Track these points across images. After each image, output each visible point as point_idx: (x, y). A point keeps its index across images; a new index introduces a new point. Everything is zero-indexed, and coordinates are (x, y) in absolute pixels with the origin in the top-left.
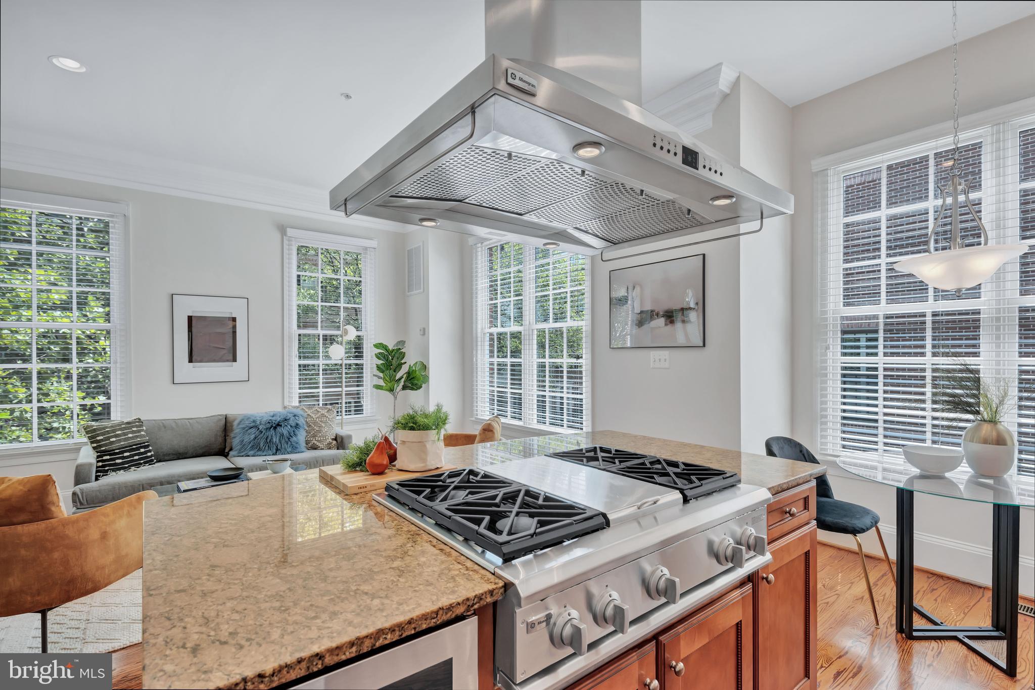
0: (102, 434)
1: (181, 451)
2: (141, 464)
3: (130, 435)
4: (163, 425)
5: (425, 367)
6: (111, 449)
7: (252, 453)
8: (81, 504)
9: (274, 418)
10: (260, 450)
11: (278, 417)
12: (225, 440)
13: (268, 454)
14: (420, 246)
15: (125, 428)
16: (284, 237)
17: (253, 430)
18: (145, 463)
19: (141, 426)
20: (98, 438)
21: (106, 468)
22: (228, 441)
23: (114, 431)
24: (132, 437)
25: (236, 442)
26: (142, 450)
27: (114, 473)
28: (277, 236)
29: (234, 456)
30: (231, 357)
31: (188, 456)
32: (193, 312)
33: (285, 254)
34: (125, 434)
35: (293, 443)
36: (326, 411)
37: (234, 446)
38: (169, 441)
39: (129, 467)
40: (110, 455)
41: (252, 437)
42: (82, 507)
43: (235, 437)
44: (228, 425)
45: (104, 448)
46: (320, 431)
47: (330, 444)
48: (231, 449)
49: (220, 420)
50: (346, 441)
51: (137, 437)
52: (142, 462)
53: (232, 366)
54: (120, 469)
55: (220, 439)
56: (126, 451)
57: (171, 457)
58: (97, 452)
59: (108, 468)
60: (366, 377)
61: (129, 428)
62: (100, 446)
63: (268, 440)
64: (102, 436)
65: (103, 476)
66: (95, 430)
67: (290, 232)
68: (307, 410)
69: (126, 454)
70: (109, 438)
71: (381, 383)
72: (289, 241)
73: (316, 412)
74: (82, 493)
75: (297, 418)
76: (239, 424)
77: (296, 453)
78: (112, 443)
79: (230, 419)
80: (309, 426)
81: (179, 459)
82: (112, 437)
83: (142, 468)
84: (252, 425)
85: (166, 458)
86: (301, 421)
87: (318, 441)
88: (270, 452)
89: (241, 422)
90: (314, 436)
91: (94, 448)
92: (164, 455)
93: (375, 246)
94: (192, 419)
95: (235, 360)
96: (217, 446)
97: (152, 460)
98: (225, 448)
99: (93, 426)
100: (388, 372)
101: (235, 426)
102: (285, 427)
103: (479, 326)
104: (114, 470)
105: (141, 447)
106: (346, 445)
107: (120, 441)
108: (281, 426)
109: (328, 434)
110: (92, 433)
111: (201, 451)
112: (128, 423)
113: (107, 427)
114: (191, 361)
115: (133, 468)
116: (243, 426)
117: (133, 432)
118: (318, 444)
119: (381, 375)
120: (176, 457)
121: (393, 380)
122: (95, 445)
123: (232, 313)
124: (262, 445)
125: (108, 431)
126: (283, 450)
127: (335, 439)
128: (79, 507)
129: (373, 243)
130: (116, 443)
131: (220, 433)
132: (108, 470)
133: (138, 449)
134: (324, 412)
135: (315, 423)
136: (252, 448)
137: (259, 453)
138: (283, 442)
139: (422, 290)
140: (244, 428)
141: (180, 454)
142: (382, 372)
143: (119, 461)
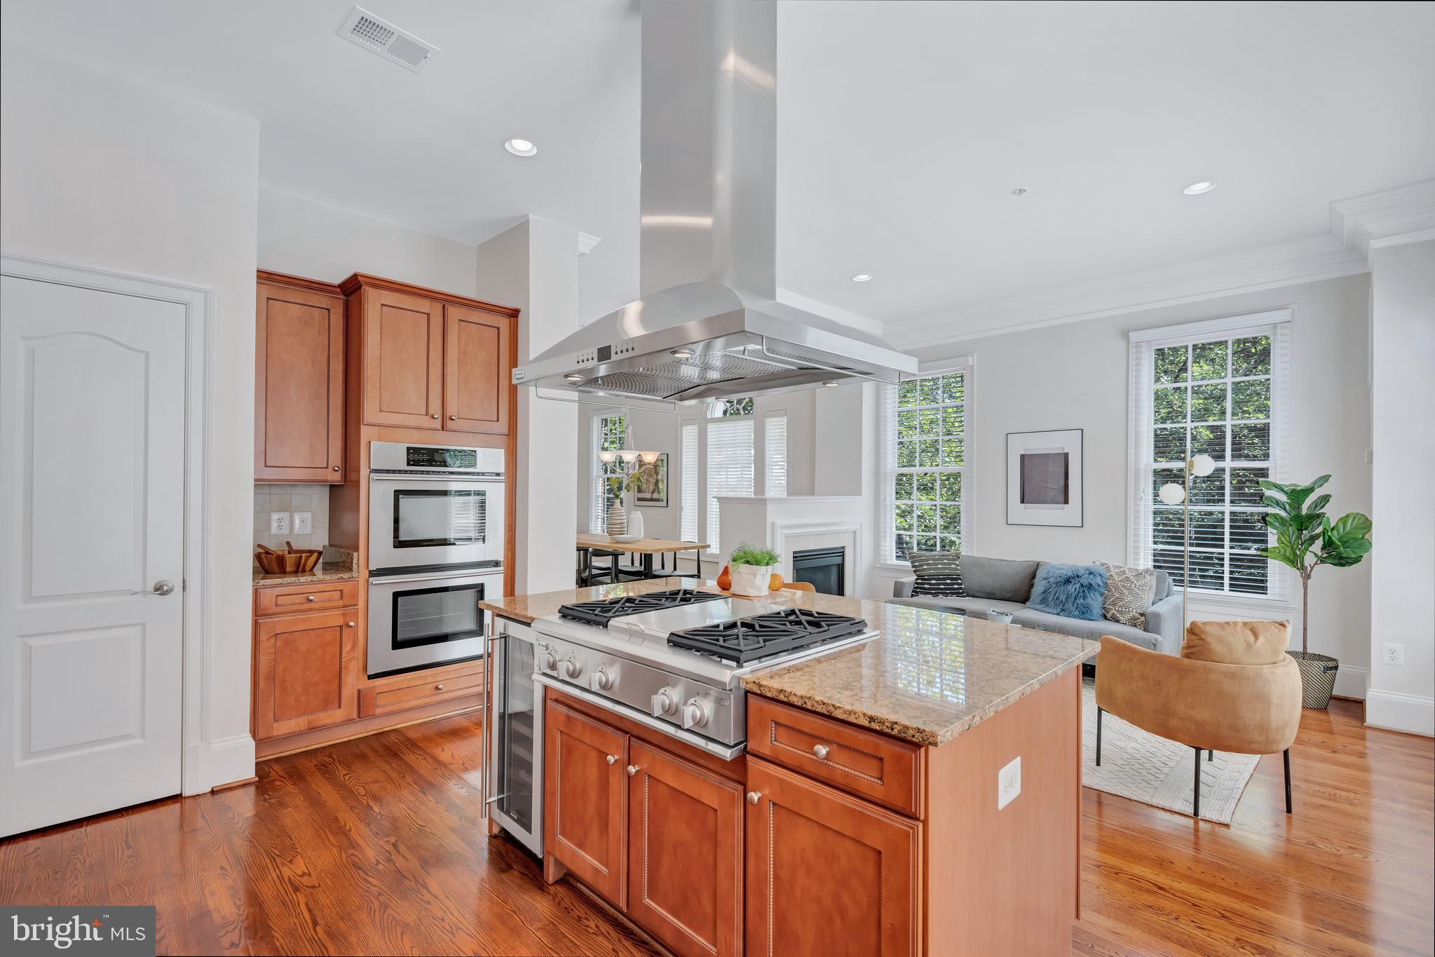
2: (948, 594)
3: (940, 566)
7: (1039, 607)
16: (1130, 344)
17: (1045, 582)
22: (1030, 588)
23: (927, 560)
25: (1037, 590)
26: (949, 581)
27: (923, 596)
29: (1030, 608)
30: (1062, 499)
31: (994, 597)
32: (1025, 450)
35: (1087, 607)
37: (1033, 596)
39: (938, 594)
41: (1043, 589)
43: (1037, 585)
45: (920, 573)
46: (1120, 599)
47: (1134, 619)
48: (1030, 598)
49: (1030, 567)
51: (946, 569)
52: (948, 591)
53: (1064, 509)
55: (1026, 587)
56: (933, 579)
57: (982, 594)
58: (916, 575)
59: (919, 590)
61: (941, 560)
63: (1056, 597)
69: (933, 582)
70: (922, 565)
75: (1095, 577)
77: (1087, 619)
79: (1041, 567)
81: (989, 598)
82: (925, 565)
83: (950, 597)
86: (1098, 582)
87: (1118, 611)
88: (1055, 611)
90: (1114, 604)
91: (914, 571)
92: (974, 591)
94: (1003, 560)
95: (1066, 502)
96: (1018, 593)
104: (923, 593)
105: (948, 579)
107: (930, 569)
108: (1073, 582)
109: (1132, 605)
110: (914, 559)
111: (1008, 595)
114: (1022, 502)
118: (1116, 615)
120: (985, 596)
121: (1295, 544)
123: (1063, 448)
126: (1069, 612)
127: (1143, 615)
131: (1027, 581)
133: (945, 579)
135: (1116, 588)
136: (1041, 602)
140: (1045, 577)
142: (1275, 528)
143: (927, 586)
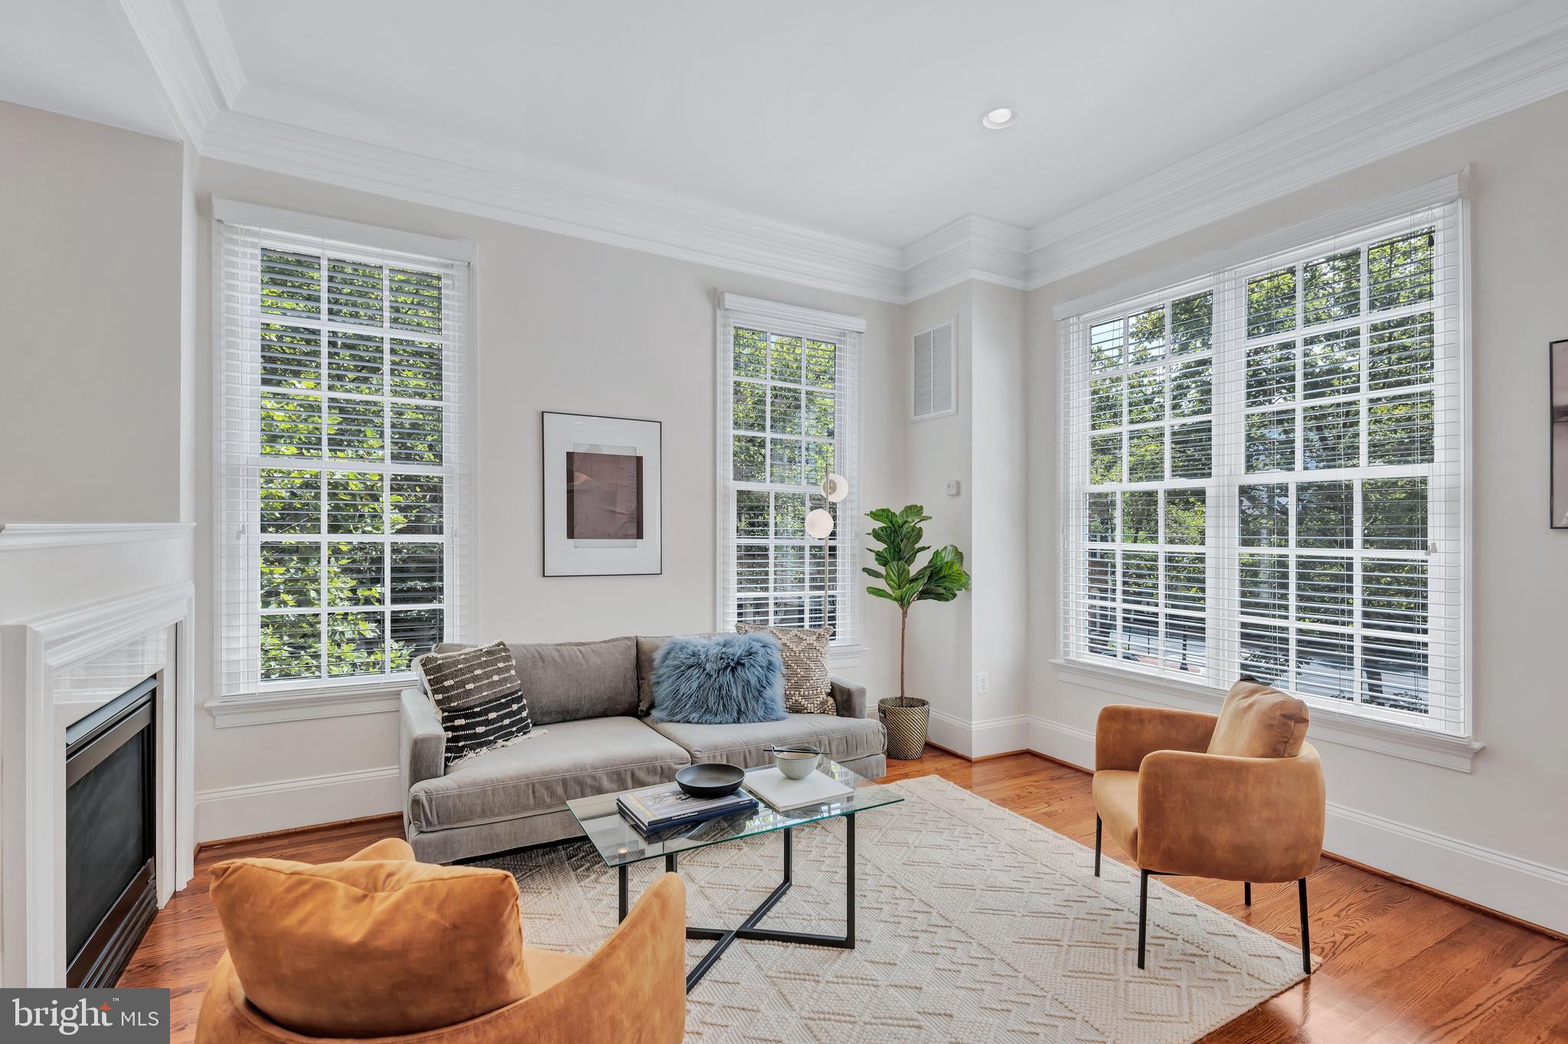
0: (453, 676)
1: (571, 706)
2: (512, 733)
3: (496, 678)
4: (538, 657)
5: (960, 556)
6: (468, 705)
7: (695, 716)
8: (429, 823)
9: (730, 650)
10: (708, 711)
11: (737, 648)
12: (639, 687)
13: (724, 719)
14: (948, 328)
15: (486, 664)
16: (718, 310)
17: (695, 672)
18: (518, 731)
19: (508, 659)
20: (446, 684)
21: (460, 744)
22: (645, 688)
23: (471, 669)
24: (499, 681)
25: (662, 692)
26: (514, 707)
27: (471, 754)
28: (708, 308)
29: (662, 721)
30: (634, 531)
31: (579, 716)
32: (575, 444)
33: (718, 344)
34: (488, 675)
35: (768, 702)
36: (814, 638)
37: (658, 699)
38: (552, 689)
39: (494, 741)
40: (466, 717)
41: (695, 685)
42: (430, 829)
43: (658, 683)
44: (643, 658)
45: (456, 704)
46: (807, 678)
47: (825, 703)
48: (652, 706)
49: (628, 648)
50: (856, 700)
51: (504, 680)
52: (514, 729)
53: (636, 546)
54: (481, 745)
55: (632, 685)
56: (491, 710)
57: (554, 716)
58: (444, 711)
59: (463, 743)
60: (844, 572)
61: (491, 663)
62: (449, 699)
63: (724, 693)
64: (452, 678)
65: (455, 758)
66: (440, 668)
67: (730, 300)
68: (780, 636)
69: (492, 715)
70: (463, 684)
71: (881, 584)
72: (725, 317)
73: (796, 640)
74: (430, 801)
75: (769, 651)
76: (665, 658)
77: (773, 720)
78: (469, 693)
79: (646, 645)
80: (788, 667)
81: (564, 721)
82: (468, 681)
83: (514, 741)
84: (692, 661)
85: (546, 719)
86: (777, 658)
87: (803, 696)
88: (728, 717)
89: (669, 653)
90: (798, 687)
91: (438, 702)
92: (543, 714)
93: (862, 329)
94: (583, 644)
95: (639, 535)
96: (625, 699)
97: (527, 726)
98: (640, 701)
99: (437, 659)
100: (895, 563)
101: (656, 663)
102: (752, 669)
103: (1073, 480)
104: (472, 748)
105: (513, 701)
106: (857, 709)
107: (480, 689)
108: (743, 665)
109: (819, 683)
110: (436, 673)
111: (600, 708)
112: (489, 653)
113: (458, 662)
114: (571, 535)
115: (500, 742)
116: (676, 663)
117: (500, 671)
118: (803, 702)
119: (882, 570)
120: (560, 718)
121: (903, 580)
122: (440, 697)
123: (636, 449)
124: (711, 701)
125: (461, 669)
126: (750, 715)
127: (831, 694)
128: (425, 829)
129: (859, 324)
130: (478, 693)
131: (632, 674)
132: (464, 747)
133: (508, 704)
134: (812, 639)
136: (696, 706)
137: (708, 717)
138: (749, 697)
139: (953, 410)
140: (677, 667)
141: (568, 712)
142: (885, 563)
143: (480, 730)
